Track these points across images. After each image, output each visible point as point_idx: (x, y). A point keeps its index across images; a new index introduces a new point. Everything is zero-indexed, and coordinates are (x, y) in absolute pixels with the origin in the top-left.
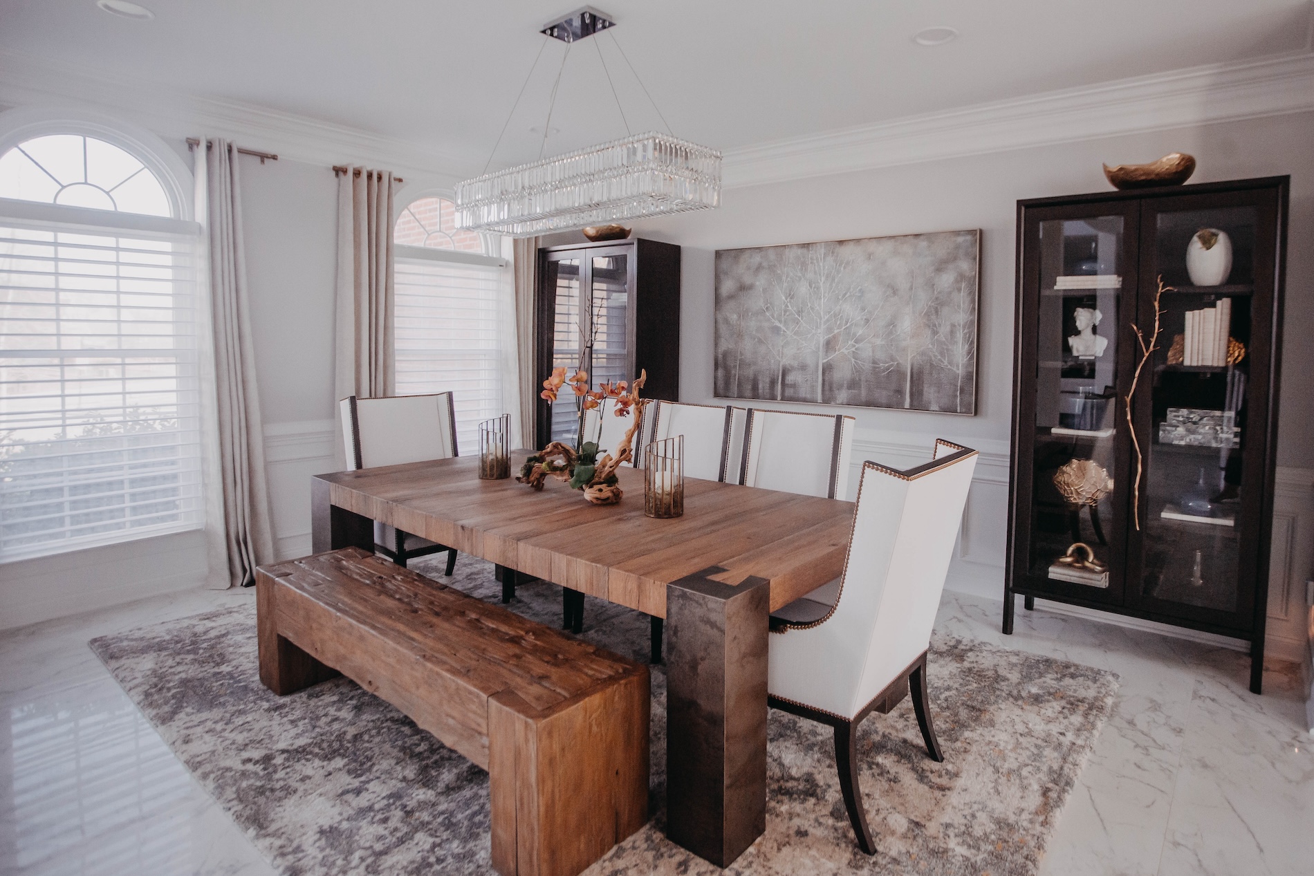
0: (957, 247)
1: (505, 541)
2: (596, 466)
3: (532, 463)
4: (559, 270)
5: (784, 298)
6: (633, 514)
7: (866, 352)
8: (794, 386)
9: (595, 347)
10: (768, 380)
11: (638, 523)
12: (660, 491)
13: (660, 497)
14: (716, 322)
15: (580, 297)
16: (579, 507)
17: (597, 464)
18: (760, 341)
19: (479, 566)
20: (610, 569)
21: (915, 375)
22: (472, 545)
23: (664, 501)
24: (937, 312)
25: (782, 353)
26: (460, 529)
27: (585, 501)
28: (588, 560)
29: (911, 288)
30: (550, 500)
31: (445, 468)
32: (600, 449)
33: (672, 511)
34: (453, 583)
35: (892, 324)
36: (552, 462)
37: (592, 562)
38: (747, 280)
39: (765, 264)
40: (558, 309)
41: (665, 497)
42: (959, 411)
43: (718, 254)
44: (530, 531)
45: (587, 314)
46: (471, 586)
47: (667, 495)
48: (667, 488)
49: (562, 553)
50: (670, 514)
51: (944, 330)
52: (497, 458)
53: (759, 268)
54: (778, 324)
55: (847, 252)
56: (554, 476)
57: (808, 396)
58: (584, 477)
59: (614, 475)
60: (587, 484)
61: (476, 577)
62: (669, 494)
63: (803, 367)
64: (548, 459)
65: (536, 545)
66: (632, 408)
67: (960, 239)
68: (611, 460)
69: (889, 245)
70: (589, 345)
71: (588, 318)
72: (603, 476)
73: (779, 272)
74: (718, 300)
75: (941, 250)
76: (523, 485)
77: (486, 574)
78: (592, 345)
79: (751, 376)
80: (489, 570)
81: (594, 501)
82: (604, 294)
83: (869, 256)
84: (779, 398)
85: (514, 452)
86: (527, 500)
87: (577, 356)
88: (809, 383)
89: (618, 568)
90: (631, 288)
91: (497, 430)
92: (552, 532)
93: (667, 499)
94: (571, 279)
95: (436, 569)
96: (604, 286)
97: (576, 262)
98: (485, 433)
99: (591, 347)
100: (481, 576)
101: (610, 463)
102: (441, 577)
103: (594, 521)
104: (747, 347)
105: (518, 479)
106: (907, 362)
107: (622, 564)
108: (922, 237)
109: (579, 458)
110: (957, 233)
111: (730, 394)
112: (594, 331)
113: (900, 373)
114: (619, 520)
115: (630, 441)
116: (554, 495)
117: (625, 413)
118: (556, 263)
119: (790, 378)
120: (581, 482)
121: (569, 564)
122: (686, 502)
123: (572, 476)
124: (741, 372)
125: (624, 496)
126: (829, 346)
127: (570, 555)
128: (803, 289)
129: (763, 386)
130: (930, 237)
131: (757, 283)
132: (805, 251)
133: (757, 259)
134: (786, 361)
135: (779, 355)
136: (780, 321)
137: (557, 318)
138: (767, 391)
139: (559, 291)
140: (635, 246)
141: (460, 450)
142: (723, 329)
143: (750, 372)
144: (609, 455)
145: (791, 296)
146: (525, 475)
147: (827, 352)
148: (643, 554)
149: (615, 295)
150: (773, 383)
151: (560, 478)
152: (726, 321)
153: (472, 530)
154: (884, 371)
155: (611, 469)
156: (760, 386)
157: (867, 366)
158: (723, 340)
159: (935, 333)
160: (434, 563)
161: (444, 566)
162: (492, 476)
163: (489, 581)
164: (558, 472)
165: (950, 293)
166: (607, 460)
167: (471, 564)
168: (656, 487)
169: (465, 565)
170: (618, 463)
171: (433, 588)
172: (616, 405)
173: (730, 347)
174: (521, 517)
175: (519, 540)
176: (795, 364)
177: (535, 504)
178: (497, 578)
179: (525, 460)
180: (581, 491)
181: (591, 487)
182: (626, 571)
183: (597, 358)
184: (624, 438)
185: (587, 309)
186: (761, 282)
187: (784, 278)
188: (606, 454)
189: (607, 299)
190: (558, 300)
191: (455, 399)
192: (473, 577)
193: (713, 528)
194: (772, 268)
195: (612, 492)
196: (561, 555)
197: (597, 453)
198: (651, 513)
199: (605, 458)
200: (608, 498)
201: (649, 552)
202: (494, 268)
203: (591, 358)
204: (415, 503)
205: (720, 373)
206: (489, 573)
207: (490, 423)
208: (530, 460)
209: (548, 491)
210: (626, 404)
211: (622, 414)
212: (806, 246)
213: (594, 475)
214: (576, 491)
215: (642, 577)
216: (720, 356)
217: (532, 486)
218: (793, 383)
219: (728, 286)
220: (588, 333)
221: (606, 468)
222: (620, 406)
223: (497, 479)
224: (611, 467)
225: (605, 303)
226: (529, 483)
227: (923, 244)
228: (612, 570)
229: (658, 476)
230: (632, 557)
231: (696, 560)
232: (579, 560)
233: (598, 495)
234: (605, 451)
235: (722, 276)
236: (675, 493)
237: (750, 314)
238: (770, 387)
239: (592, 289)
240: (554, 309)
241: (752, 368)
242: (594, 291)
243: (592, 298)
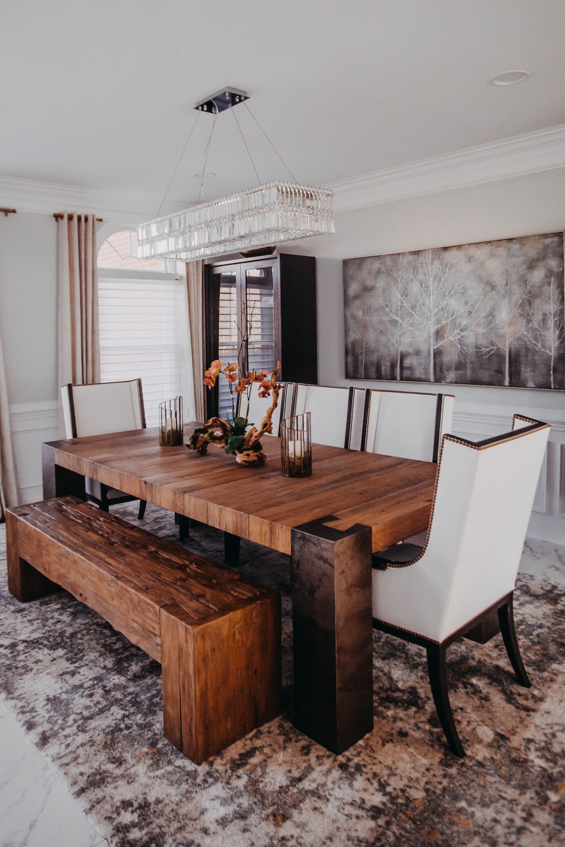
0: (546, 247)
1: (175, 493)
2: (245, 436)
3: (198, 434)
4: (222, 279)
5: (399, 296)
6: (272, 474)
7: (470, 339)
8: (410, 368)
9: (249, 340)
10: (388, 364)
11: (275, 481)
12: (293, 456)
13: (293, 461)
14: (345, 317)
15: (237, 300)
16: (234, 467)
17: (246, 435)
18: (381, 332)
19: (163, 512)
20: (250, 516)
21: (512, 357)
22: (152, 496)
23: (297, 464)
24: (530, 303)
25: (400, 342)
26: (143, 483)
27: (236, 463)
28: (234, 509)
29: (507, 285)
30: (210, 462)
31: (136, 437)
32: (249, 422)
33: (303, 471)
34: (144, 525)
35: (491, 315)
36: (213, 433)
37: (237, 510)
38: (369, 282)
39: (383, 269)
40: (221, 311)
41: (296, 460)
42: (552, 387)
43: (345, 263)
44: (194, 486)
45: (243, 314)
46: (156, 527)
48: (298, 454)
49: (216, 503)
50: (301, 474)
51: (537, 318)
52: (172, 429)
53: (379, 272)
54: (396, 318)
55: (451, 256)
56: (215, 444)
57: (423, 377)
58: (236, 445)
59: (259, 443)
60: (238, 451)
61: (161, 520)
62: (300, 458)
63: (418, 353)
64: (210, 431)
65: (196, 497)
66: (271, 391)
67: (548, 241)
68: (256, 431)
69: (486, 249)
70: (245, 339)
71: (244, 317)
72: (250, 444)
73: (395, 275)
74: (346, 301)
75: (532, 250)
76: (191, 451)
77: (168, 519)
78: (248, 339)
79: (375, 361)
80: (171, 516)
81: (243, 463)
82: (258, 297)
83: (470, 259)
84: (398, 378)
85: (186, 425)
86: (193, 462)
87: (236, 347)
88: (423, 365)
89: (256, 516)
90: (276, 293)
91: (173, 409)
92: (209, 487)
93: (298, 462)
94: (231, 287)
95: (131, 514)
96: (257, 291)
97: (234, 274)
98: (164, 411)
99: (247, 341)
100: (164, 520)
101: (255, 434)
102: (135, 520)
103: (243, 478)
104: (371, 337)
105: (188, 446)
106: (505, 346)
107: (259, 512)
108: (514, 241)
109: (232, 429)
110: (545, 236)
111: (358, 376)
112: (249, 326)
113: (499, 356)
114: (262, 478)
115: (270, 417)
116: (214, 458)
117: (266, 395)
118: (219, 275)
119: (407, 362)
120: (233, 448)
121: (220, 511)
122: (314, 465)
123: (227, 444)
124: (367, 358)
125: (268, 459)
126: (439, 334)
127: (222, 504)
128: (415, 288)
129: (385, 369)
130: (521, 240)
131: (378, 285)
132: (416, 257)
133: (377, 265)
134: (403, 348)
135: (397, 343)
136: (397, 316)
137: (221, 318)
138: (389, 372)
139: (222, 297)
140: (278, 260)
141: (147, 422)
142: (351, 322)
143: (374, 357)
144: (255, 428)
145: (405, 294)
146: (192, 443)
147: (437, 339)
148: (275, 505)
149: (264, 298)
150: (393, 366)
151: (219, 446)
152: (354, 317)
153: (152, 484)
154: (486, 355)
155: (256, 439)
156: (383, 368)
157: (471, 351)
158: (351, 332)
159: (529, 321)
160: (130, 509)
161: (137, 512)
162: (169, 443)
163: (170, 524)
164: (217, 441)
165: (541, 287)
166: (254, 432)
167: (157, 511)
168: (290, 453)
169: (153, 511)
170: (261, 434)
171: (125, 528)
172: (259, 389)
173: (357, 337)
174: (188, 475)
175: (185, 492)
176: (411, 350)
177: (198, 465)
178: (176, 522)
179: (193, 432)
180: (234, 456)
181: (241, 452)
182: (262, 518)
183: (254, 349)
184: (265, 414)
185: (243, 311)
186: (380, 283)
187: (399, 280)
188: (253, 427)
189: (260, 301)
190: (221, 304)
191: (143, 384)
192: (159, 520)
193: (334, 485)
194: (389, 273)
195: (257, 456)
196: (215, 505)
197: (246, 426)
198: (286, 474)
199: (251, 431)
200: (254, 461)
201: (280, 503)
202: (172, 282)
203: (247, 349)
204: (113, 464)
205: (350, 359)
206: (170, 518)
207: (168, 404)
208: (197, 431)
209: (210, 455)
210: (267, 388)
211: (264, 396)
212: (417, 253)
213: (243, 443)
214: (231, 455)
215: (273, 523)
216: (350, 345)
217: (198, 451)
218: (409, 365)
219: (354, 288)
220: (244, 330)
221: (253, 438)
222: (262, 389)
223: (172, 446)
224: (256, 437)
225: (258, 304)
226: (195, 449)
227: (516, 246)
228: (251, 516)
229: (291, 444)
230: (267, 507)
231: (317, 510)
232: (227, 508)
233: (246, 459)
234: (252, 425)
235: (349, 281)
236: (304, 457)
237: (373, 310)
238: (391, 369)
239: (246, 294)
240: (218, 311)
241: (376, 354)
242: (248, 295)
243: (247, 301)
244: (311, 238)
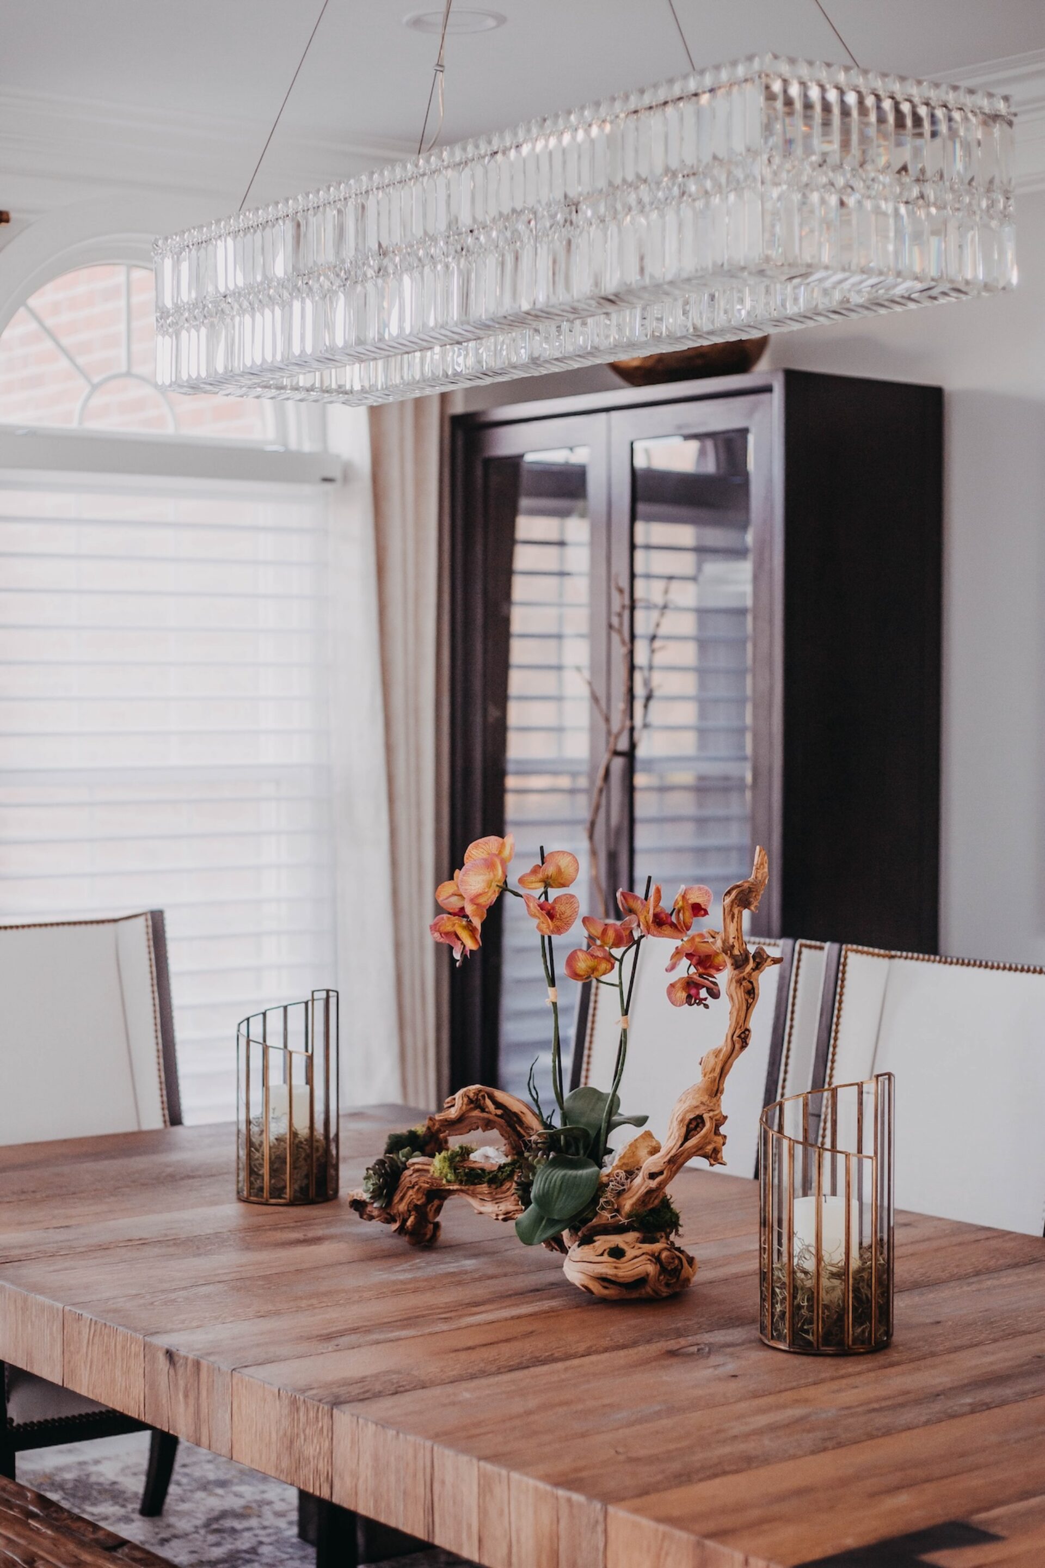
1: (294, 1402)
2: (606, 1171)
3: (401, 1156)
4: (525, 481)
6: (719, 1337)
9: (641, 753)
11: (731, 1367)
12: (810, 1265)
13: (809, 1283)
15: (592, 576)
16: (554, 1303)
17: (611, 1164)
19: (248, 1492)
20: (611, 1509)
22: (197, 1413)
23: (825, 1298)
26: (162, 1358)
27: (566, 1286)
28: (547, 1478)
30: (457, 1280)
31: (139, 1163)
32: (625, 1110)
33: (851, 1331)
34: (164, 1541)
36: (465, 1152)
37: (557, 1485)
40: (520, 620)
41: (825, 1282)
44: (376, 1376)
45: (615, 638)
46: (217, 1553)
47: (834, 1275)
48: (834, 1254)
49: (465, 1451)
50: (841, 1343)
52: (294, 1134)
56: (474, 1203)
58: (564, 1207)
59: (666, 1203)
60: (574, 1230)
61: (237, 1525)
62: (843, 1274)
64: (455, 1142)
65: (383, 1424)
66: (724, 978)
68: (655, 1150)
70: (623, 745)
71: (619, 651)
72: (628, 1204)
76: (375, 1227)
77: (269, 1519)
78: (633, 746)
80: (279, 1506)
81: (596, 1288)
82: (684, 563)
85: (357, 1115)
86: (380, 1275)
87: (583, 782)
89: (636, 1511)
90: (763, 545)
91: (296, 1044)
92: (443, 1383)
93: (832, 1292)
94: (564, 514)
95: (114, 1494)
96: (685, 534)
97: (579, 457)
98: (256, 1050)
99: (630, 755)
100: (253, 1522)
101: (651, 1163)
102: (127, 1519)
103: (587, 1353)
105: (358, 1205)
107: (653, 1498)
109: (552, 1141)
112: (640, 691)
114: (672, 1354)
115: (715, 1090)
116: (469, 1264)
117: (703, 993)
118: (514, 463)
120: (552, 1223)
121: (485, 1487)
122: (901, 1305)
123: (527, 1203)
125: (700, 1276)
127: (494, 1458)
137: (519, 652)
139: (524, 558)
140: (777, 398)
141: (188, 1101)
144: (648, 1135)
146: (377, 1194)
148: (716, 1471)
149: (713, 568)
151: (490, 1208)
153: (197, 1364)
155: (653, 1184)
160: (107, 1472)
161: (137, 1485)
162: (277, 1192)
163: (279, 1543)
164: (484, 1188)
166: (643, 1152)
167: (223, 1484)
168: (797, 1246)
169: (205, 1486)
170: (675, 1163)
172: (672, 968)
174: (354, 1330)
175: (336, 1402)
177: (398, 1290)
178: (302, 1535)
179: (382, 1145)
180: (556, 1254)
181: (586, 1241)
182: (659, 1520)
183: (663, 789)
184: (696, 1078)
185: (615, 621)
188: (641, 1130)
189: (694, 579)
190: (521, 588)
191: (171, 932)
192: (228, 1523)
193: (986, 1395)
195: (656, 1258)
196: (464, 1459)
197: (611, 1126)
198: (780, 1338)
199: (634, 1146)
200: (642, 1281)
201: (747, 1462)
202: (307, 489)
203: (630, 790)
206: (279, 1515)
207: (275, 1021)
208: (396, 1143)
209: (453, 1248)
210: (705, 962)
211: (692, 999)
213: (595, 1200)
214: (540, 1251)
215: (709, 1543)
217: (401, 1230)
220: (619, 705)
221: (638, 1180)
222: (685, 968)
223: (291, 1204)
224: (652, 1176)
225: (685, 595)
226: (390, 1220)
228: (618, 1513)
229: (803, 1209)
230: (685, 1478)
231: (903, 1499)
232: (515, 1476)
233: (606, 1267)
234: (640, 1121)
236: (860, 1270)
239: (633, 547)
240: (506, 621)
242: (639, 555)
243: (633, 576)
244: (912, 306)
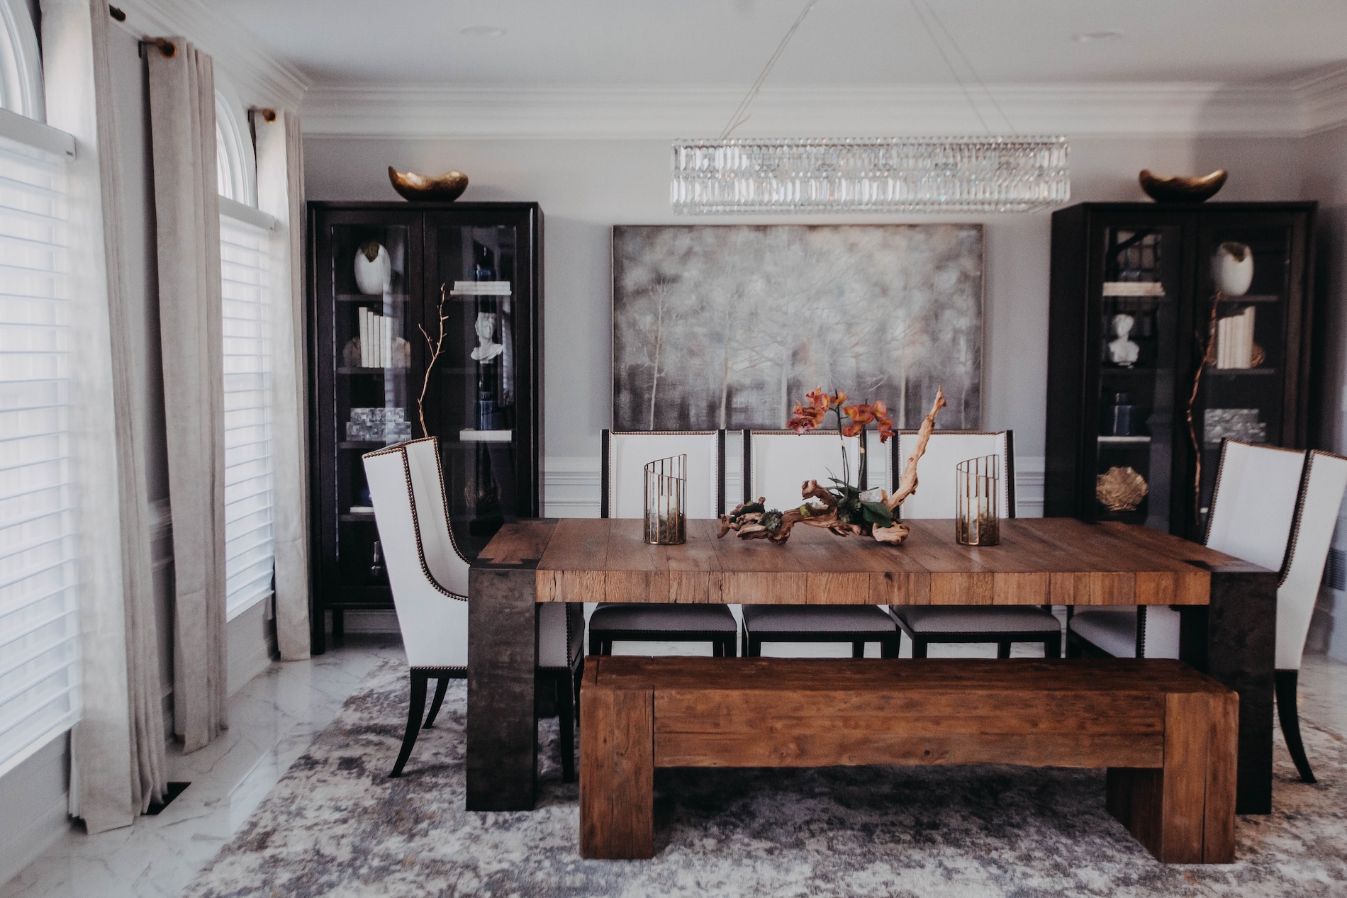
0: (961, 243)
5: (728, 296)
7: (849, 365)
8: (745, 410)
10: (704, 404)
14: (616, 326)
18: (692, 353)
21: (910, 385)
24: (936, 316)
25: (727, 368)
29: (905, 288)
35: (882, 329)
38: (669, 268)
39: (697, 249)
42: (963, 427)
43: (619, 232)
51: (947, 336)
53: (689, 253)
54: (719, 329)
55: (817, 239)
57: (767, 422)
63: (759, 386)
67: (964, 234)
69: (878, 235)
73: (720, 261)
74: (619, 297)
75: (941, 243)
79: (678, 401)
83: (852, 247)
84: (722, 427)
88: (768, 404)
104: (670, 363)
106: (900, 374)
108: (918, 229)
110: (960, 227)
111: (645, 426)
113: (893, 389)
119: (738, 401)
124: (661, 395)
126: (796, 356)
128: (757, 286)
129: (697, 412)
130: (928, 228)
131: (686, 275)
132: (760, 235)
133: (684, 241)
134: (731, 378)
135: (721, 370)
138: (704, 418)
142: (628, 336)
143: (675, 395)
145: (740, 293)
147: (793, 364)
150: (712, 408)
152: (633, 324)
154: (871, 387)
156: (693, 412)
157: (850, 382)
158: (627, 352)
159: (935, 339)
165: (952, 294)
173: (641, 361)
176: (747, 381)
186: (692, 272)
187: (728, 269)
194: (708, 255)
205: (625, 398)
212: (762, 228)
216: (624, 374)
218: (743, 406)
219: (635, 277)
227: (919, 237)
235: (625, 263)
237: (674, 316)
238: (708, 413)
241: (680, 388)
